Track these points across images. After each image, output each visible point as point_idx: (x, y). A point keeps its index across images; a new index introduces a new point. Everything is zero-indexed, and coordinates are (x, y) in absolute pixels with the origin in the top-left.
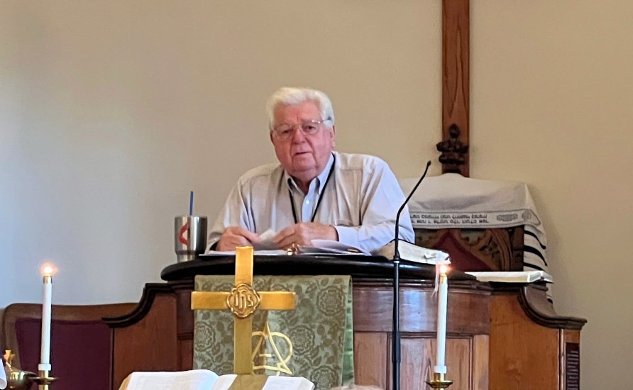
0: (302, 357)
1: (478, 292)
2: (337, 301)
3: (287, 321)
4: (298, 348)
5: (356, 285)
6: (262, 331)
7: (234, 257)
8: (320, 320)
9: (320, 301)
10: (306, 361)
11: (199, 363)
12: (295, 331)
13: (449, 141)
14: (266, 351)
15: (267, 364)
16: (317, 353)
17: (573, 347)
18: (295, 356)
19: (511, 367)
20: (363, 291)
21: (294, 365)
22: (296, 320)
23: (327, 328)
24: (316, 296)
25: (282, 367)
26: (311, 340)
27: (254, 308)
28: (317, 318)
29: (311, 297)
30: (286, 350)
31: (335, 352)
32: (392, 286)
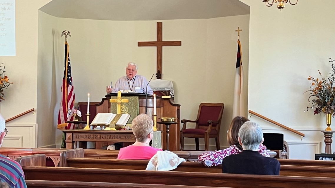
2: (136, 101)
3: (127, 105)
4: (129, 110)
5: (139, 98)
6: (123, 106)
7: (117, 93)
8: (133, 104)
9: (133, 101)
10: (130, 112)
11: (111, 112)
12: (129, 106)
13: (158, 73)
14: (123, 110)
16: (133, 110)
17: (178, 110)
19: (167, 113)
20: (141, 100)
21: (128, 112)
22: (129, 104)
23: (134, 106)
26: (131, 108)
27: (121, 102)
29: (131, 100)
31: (136, 110)
32: (146, 98)
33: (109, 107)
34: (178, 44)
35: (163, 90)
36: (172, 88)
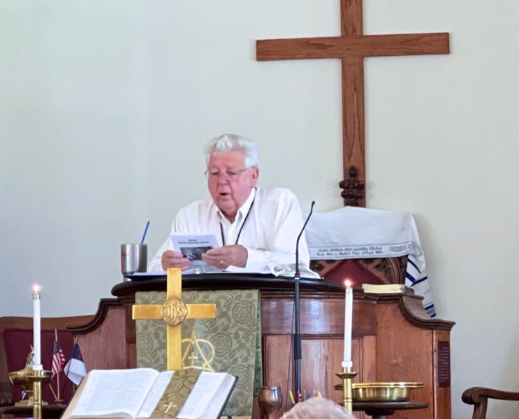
0: (223, 358)
1: (366, 302)
2: (249, 312)
3: (209, 330)
4: (219, 351)
5: (263, 298)
6: (189, 336)
7: (166, 277)
8: (236, 328)
9: (235, 312)
10: (226, 361)
12: (217, 337)
13: (349, 180)
14: (193, 354)
15: (195, 365)
16: (234, 355)
17: (444, 346)
18: (217, 358)
19: (394, 361)
20: (274, 304)
21: (216, 364)
22: (217, 328)
23: (241, 334)
24: (232, 309)
25: (206, 367)
26: (229, 344)
27: (183, 318)
28: (233, 327)
29: (228, 310)
30: (210, 353)
31: (249, 354)
32: (294, 298)
33: (131, 340)
34: (437, 44)
35: (375, 255)
36: (414, 245)
